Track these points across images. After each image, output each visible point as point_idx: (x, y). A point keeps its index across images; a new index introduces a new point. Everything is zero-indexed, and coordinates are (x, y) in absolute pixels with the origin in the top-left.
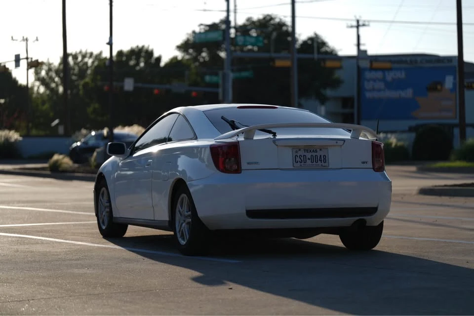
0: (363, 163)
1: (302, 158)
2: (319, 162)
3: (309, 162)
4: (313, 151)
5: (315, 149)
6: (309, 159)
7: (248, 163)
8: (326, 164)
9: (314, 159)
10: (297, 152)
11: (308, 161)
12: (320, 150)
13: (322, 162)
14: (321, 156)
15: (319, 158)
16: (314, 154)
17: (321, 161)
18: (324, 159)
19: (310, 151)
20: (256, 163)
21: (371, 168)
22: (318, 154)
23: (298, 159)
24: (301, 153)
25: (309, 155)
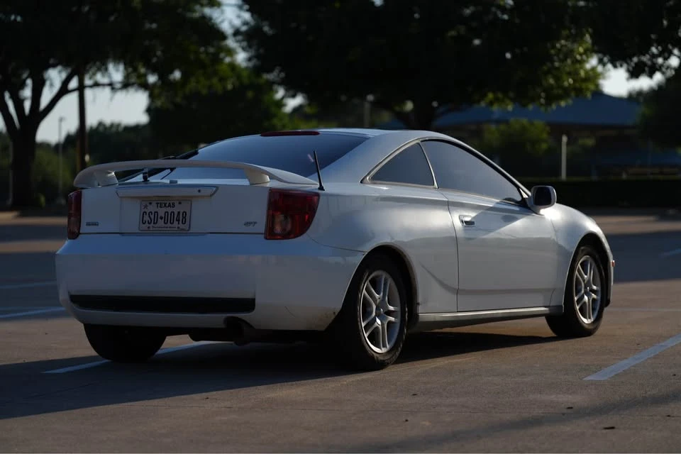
0: (247, 224)
1: (152, 217)
2: (176, 223)
3: (161, 223)
4: (169, 206)
5: (171, 202)
6: (161, 218)
7: (88, 224)
8: (185, 226)
9: (169, 218)
10: (146, 207)
11: (159, 220)
12: (180, 203)
13: (181, 222)
14: (179, 213)
15: (176, 216)
16: (170, 210)
17: (179, 221)
18: (183, 218)
19: (165, 205)
20: (95, 224)
21: (262, 234)
22: (176, 210)
23: (146, 218)
24: (152, 208)
25: (161, 212)
